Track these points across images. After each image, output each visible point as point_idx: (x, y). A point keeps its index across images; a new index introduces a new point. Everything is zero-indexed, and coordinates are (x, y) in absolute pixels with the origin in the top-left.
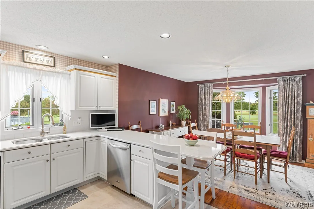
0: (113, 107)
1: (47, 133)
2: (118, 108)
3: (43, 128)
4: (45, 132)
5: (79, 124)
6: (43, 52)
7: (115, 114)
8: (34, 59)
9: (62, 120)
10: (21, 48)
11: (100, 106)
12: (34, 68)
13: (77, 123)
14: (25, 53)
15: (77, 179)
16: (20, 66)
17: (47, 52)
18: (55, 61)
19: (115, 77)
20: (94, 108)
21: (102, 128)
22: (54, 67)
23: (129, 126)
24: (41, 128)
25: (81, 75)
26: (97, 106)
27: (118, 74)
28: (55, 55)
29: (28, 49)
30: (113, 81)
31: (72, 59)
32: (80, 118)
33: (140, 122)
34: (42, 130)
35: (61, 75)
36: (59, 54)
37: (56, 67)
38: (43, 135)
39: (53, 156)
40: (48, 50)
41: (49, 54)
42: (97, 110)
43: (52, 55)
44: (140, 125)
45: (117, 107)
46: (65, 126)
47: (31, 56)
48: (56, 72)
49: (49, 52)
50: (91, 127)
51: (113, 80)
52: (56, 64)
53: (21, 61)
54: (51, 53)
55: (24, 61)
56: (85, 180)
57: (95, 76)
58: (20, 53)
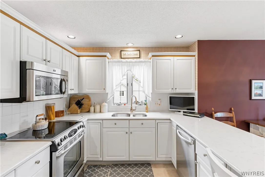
0: (192, 90)
1: (134, 110)
2: (197, 91)
3: (131, 106)
4: (133, 109)
5: (159, 105)
6: (133, 49)
7: (194, 97)
8: (127, 55)
9: (146, 101)
10: (120, 49)
11: (176, 89)
12: (126, 61)
13: (158, 104)
14: (122, 52)
15: (150, 156)
16: (118, 62)
17: (133, 48)
18: (140, 53)
19: (194, 56)
20: (170, 91)
21: (180, 111)
22: (139, 58)
23: (213, 112)
24: (131, 105)
25: (157, 61)
26: (172, 89)
27: (197, 52)
28: (140, 48)
29: (124, 48)
30: (191, 62)
31: (153, 48)
32: (159, 100)
33: (233, 109)
34: (131, 107)
35: (144, 64)
36: (143, 47)
37: (141, 58)
38: (131, 111)
39: (131, 130)
40: (134, 46)
41: (136, 49)
42: (173, 92)
43: (138, 49)
44: (232, 113)
45: (196, 89)
46: (147, 106)
47: (125, 53)
48: (140, 62)
49: (136, 47)
50: (170, 109)
51: (191, 60)
52: (141, 55)
53: (120, 58)
54: (138, 48)
55: (121, 58)
56: (157, 159)
57: (170, 60)
58: (119, 53)
